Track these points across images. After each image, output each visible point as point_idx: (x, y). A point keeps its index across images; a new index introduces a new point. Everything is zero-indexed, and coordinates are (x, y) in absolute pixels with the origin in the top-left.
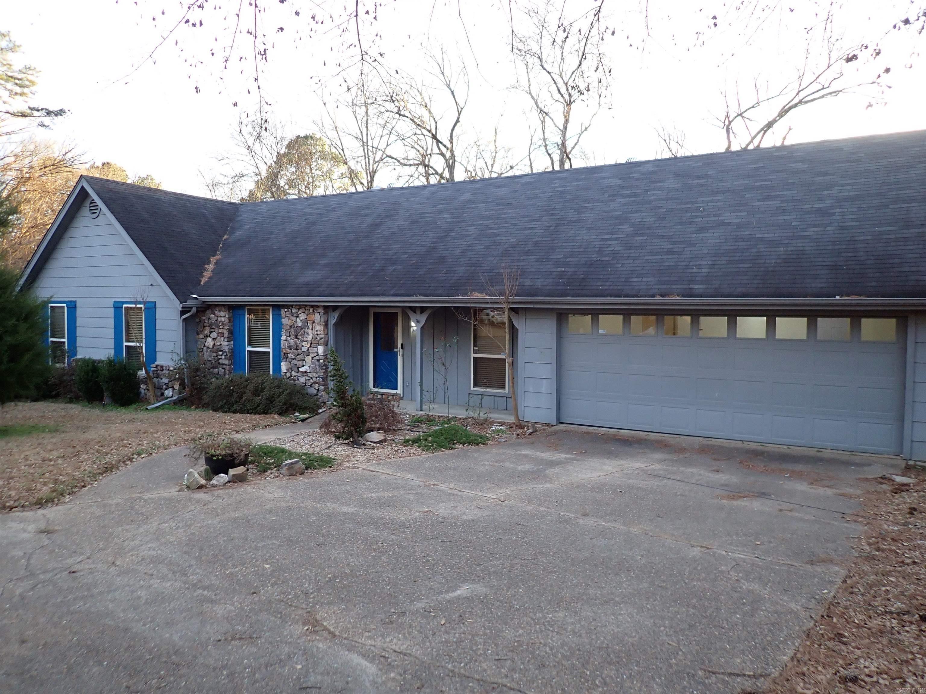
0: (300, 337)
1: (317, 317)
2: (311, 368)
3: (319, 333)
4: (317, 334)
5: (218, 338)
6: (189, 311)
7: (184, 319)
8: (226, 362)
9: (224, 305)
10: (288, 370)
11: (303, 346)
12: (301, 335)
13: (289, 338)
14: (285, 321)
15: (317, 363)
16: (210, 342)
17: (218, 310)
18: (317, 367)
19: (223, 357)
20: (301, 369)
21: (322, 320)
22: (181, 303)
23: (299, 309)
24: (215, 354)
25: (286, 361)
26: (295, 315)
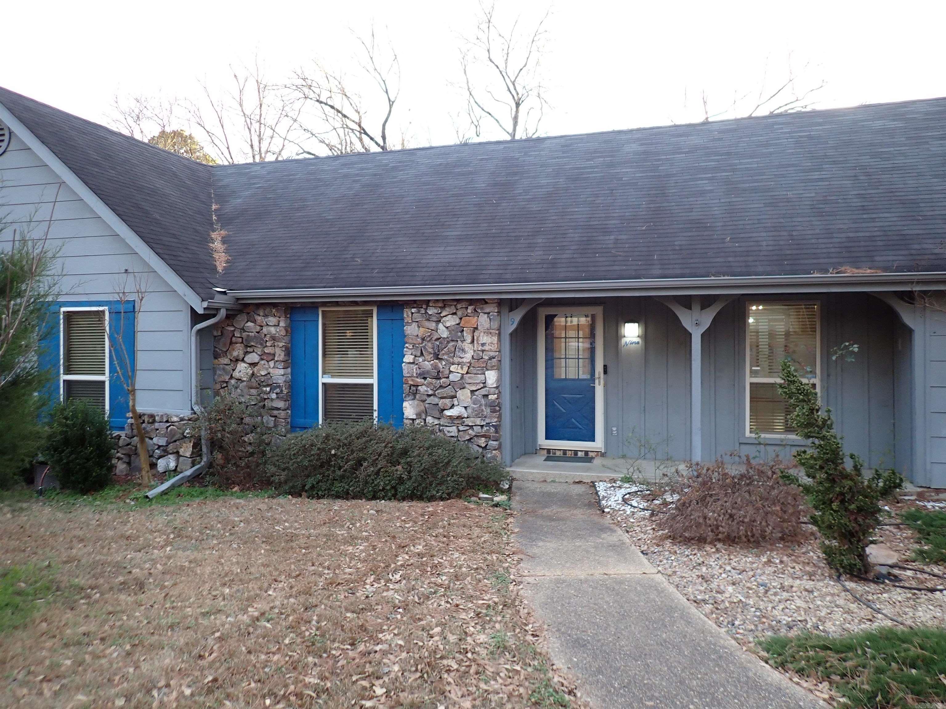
0: (445, 357)
1: (483, 320)
2: (470, 410)
3: (486, 348)
4: (483, 351)
5: (263, 362)
6: (214, 316)
7: (199, 331)
8: (281, 404)
9: (274, 305)
10: (419, 415)
11: (451, 372)
12: (447, 353)
13: (421, 360)
14: (411, 330)
15: (483, 401)
16: (242, 370)
17: (261, 314)
18: (483, 408)
19: (274, 396)
20: (448, 413)
21: (495, 325)
22: (203, 300)
23: (443, 308)
24: (254, 391)
25: (413, 399)
26: (435, 319)
